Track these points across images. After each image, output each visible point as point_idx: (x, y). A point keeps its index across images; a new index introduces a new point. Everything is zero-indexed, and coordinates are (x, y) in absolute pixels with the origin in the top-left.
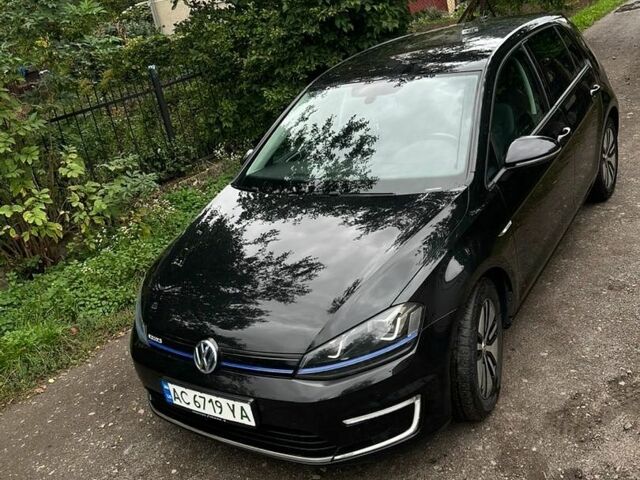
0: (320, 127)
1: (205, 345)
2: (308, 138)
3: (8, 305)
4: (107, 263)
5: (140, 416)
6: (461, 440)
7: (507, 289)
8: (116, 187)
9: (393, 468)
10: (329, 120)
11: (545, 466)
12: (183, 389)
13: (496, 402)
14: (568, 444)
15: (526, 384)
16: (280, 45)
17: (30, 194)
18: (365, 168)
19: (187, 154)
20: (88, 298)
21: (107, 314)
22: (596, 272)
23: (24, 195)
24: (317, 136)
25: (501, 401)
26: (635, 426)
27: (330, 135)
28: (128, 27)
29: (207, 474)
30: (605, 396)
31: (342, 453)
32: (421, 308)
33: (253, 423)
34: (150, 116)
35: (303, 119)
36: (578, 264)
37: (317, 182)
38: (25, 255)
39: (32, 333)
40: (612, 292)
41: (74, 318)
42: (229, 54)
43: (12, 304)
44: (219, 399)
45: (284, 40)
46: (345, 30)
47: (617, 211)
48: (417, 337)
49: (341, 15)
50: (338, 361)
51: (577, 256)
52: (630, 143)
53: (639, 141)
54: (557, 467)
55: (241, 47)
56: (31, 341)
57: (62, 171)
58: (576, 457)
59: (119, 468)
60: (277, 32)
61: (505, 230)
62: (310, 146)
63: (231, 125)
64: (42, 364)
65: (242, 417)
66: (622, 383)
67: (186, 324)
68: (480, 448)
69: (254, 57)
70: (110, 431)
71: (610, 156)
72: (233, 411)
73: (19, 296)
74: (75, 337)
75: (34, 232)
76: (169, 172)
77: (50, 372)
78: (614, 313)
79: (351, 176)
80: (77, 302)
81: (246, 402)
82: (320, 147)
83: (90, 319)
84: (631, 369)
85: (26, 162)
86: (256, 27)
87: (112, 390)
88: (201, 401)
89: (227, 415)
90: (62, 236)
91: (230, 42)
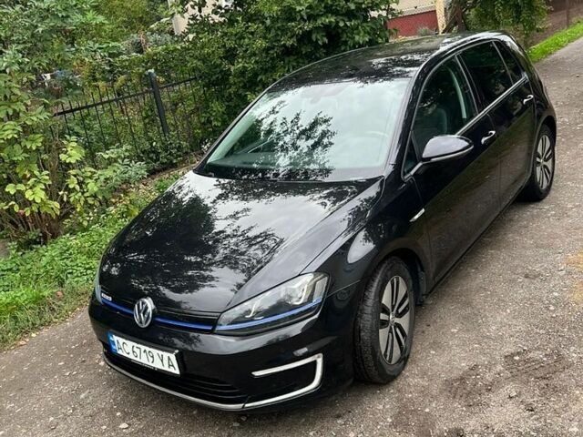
0: (289, 120)
1: (143, 303)
2: (278, 129)
3: (8, 270)
4: (96, 238)
5: (100, 368)
6: (366, 400)
7: (419, 269)
8: (108, 173)
9: (303, 420)
10: (298, 115)
11: (433, 424)
12: (124, 341)
13: (403, 369)
14: (457, 408)
15: (433, 355)
16: (264, 55)
17: (33, 175)
18: (324, 158)
19: (179, 148)
20: (75, 268)
21: (90, 282)
22: (516, 262)
23: (28, 176)
24: (285, 128)
25: (407, 368)
26: (519, 394)
27: (298, 128)
28: (151, 39)
29: (145, 417)
30: (499, 368)
31: (251, 402)
32: (326, 278)
33: (177, 372)
34: (150, 114)
35: (273, 111)
36: (503, 254)
37: (281, 170)
38: (29, 229)
39: (23, 294)
40: (526, 280)
41: (61, 284)
42: (219, 62)
43: (11, 270)
44: (151, 350)
45: (267, 50)
46: (320, 43)
47: (548, 210)
48: (321, 303)
49: (317, 29)
50: (251, 320)
51: (504, 248)
52: (574, 151)
53: (582, 149)
54: (443, 426)
55: (230, 55)
56: (21, 301)
57: (63, 157)
58: (461, 418)
59: (74, 409)
60: (260, 43)
61: (416, 217)
62: (279, 137)
63: (219, 124)
64: (28, 321)
65: (169, 366)
66: (517, 358)
67: (143, 288)
68: (381, 407)
69: (241, 65)
70: (73, 378)
71: (546, 160)
72: (162, 361)
73: (18, 263)
74: (60, 300)
75: (35, 208)
76: (162, 163)
77: (34, 327)
78: (525, 298)
79: (312, 165)
80: (66, 270)
81: (172, 352)
82: (287, 139)
83: (75, 284)
84: (528, 346)
85: (31, 148)
86: (244, 38)
87: (82, 346)
88: (137, 351)
89: (157, 365)
90: (59, 213)
91: (221, 51)
